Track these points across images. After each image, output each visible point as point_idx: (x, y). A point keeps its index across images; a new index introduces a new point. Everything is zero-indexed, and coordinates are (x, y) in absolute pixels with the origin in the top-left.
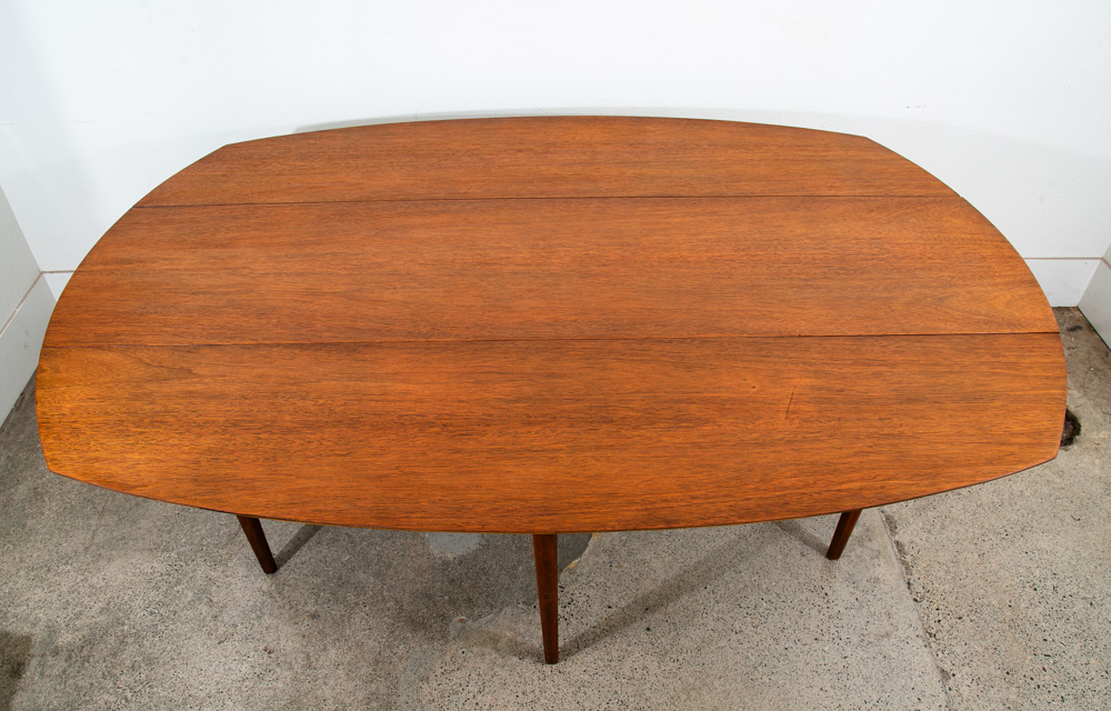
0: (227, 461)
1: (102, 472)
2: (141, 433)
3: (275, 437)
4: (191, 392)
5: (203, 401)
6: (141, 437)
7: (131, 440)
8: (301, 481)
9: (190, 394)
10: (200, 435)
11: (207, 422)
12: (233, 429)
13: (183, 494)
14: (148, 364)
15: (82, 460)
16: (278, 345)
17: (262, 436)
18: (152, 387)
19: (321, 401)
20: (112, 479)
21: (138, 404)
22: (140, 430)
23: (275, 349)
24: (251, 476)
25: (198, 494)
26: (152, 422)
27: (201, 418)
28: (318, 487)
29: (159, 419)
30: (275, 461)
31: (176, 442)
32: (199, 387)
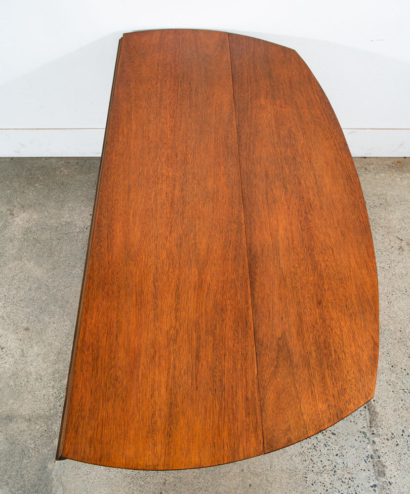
0: (347, 300)
1: (368, 363)
2: (335, 351)
3: (326, 282)
4: (298, 333)
5: (304, 324)
6: (339, 350)
7: (342, 356)
8: (352, 265)
9: (300, 333)
10: (332, 319)
11: (321, 318)
12: (324, 303)
13: (373, 316)
14: (276, 367)
15: (362, 379)
16: (252, 295)
17: (326, 287)
18: (296, 358)
19: (297, 265)
20: (372, 356)
21: (312, 361)
22: (333, 353)
23: (256, 296)
24: (354, 287)
25: (371, 309)
26: (326, 348)
27: (318, 322)
28: (355, 258)
29: (322, 345)
30: (342, 279)
31: (339, 330)
32: (294, 330)
